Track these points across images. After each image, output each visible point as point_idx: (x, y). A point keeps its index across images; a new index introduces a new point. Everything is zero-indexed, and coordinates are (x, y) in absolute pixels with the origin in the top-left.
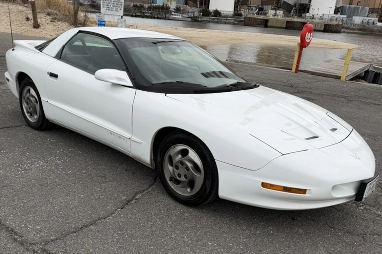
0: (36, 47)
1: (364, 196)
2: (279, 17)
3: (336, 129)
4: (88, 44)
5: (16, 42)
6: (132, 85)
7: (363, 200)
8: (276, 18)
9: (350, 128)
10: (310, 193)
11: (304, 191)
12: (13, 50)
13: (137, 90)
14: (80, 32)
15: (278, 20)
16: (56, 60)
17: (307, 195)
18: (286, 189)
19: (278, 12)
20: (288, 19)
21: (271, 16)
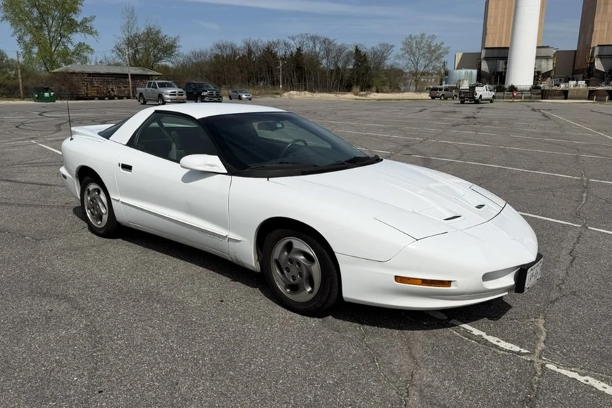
0: (100, 134)
1: (526, 286)
2: (581, 87)
3: (483, 206)
4: (165, 125)
5: (73, 129)
6: (226, 172)
7: (526, 291)
8: (577, 87)
9: (502, 203)
10: (456, 286)
11: (448, 283)
12: (72, 139)
13: (233, 177)
14: (156, 111)
15: (579, 90)
16: (128, 148)
17: (452, 288)
18: (425, 282)
19: (580, 82)
20: (591, 88)
21: (572, 87)
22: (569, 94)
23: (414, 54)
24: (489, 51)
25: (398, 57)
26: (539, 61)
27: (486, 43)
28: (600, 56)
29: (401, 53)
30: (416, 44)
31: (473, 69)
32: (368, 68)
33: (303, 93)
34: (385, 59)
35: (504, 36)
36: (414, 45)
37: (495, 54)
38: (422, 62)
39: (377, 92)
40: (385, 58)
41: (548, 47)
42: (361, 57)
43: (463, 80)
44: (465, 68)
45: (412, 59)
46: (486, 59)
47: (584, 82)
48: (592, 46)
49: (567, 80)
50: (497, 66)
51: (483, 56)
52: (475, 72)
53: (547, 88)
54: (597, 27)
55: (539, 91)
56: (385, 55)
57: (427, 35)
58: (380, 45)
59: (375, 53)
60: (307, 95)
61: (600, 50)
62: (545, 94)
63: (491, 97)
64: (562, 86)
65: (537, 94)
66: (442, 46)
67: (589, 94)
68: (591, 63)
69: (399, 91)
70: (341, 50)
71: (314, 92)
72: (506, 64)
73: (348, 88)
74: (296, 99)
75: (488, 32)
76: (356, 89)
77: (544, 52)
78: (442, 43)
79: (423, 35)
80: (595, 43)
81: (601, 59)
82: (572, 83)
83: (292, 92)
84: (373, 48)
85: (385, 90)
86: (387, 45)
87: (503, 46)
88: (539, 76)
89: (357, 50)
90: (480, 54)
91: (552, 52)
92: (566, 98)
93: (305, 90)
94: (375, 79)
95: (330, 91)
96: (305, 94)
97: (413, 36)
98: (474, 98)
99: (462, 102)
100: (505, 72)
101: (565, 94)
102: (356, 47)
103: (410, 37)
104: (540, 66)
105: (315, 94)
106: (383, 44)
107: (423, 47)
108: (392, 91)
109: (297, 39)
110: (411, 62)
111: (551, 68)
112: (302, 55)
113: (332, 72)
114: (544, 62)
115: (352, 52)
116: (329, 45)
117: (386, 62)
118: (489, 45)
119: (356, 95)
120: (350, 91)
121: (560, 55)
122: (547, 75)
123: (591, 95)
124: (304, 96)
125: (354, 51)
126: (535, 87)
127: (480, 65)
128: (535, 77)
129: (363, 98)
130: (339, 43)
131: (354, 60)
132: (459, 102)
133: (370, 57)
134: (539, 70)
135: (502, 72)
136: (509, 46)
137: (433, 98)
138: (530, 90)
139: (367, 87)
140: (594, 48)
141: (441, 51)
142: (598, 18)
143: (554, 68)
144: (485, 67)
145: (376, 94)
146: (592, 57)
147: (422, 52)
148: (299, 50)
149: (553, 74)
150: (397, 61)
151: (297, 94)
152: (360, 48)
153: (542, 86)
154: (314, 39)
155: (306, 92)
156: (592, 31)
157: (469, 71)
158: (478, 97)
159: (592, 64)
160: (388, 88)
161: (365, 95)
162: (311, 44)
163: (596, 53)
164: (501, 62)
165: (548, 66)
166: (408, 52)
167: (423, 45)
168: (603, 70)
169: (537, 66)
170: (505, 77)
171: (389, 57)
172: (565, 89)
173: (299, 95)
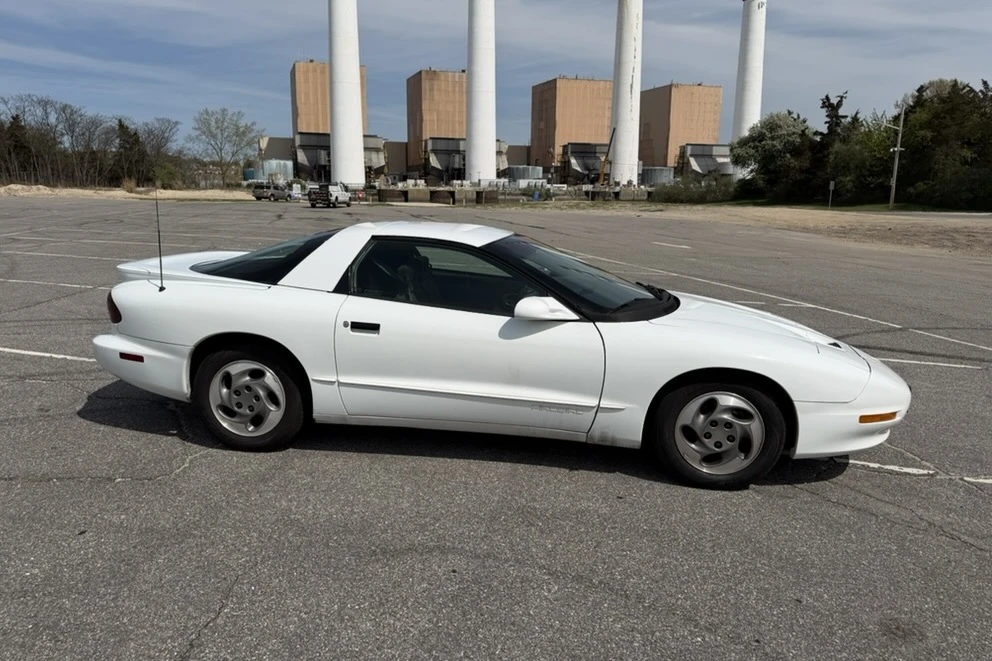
2: (421, 187)
6: (577, 317)
8: (417, 188)
10: (900, 416)
11: (895, 414)
12: (160, 289)
13: (597, 324)
14: (375, 238)
15: (419, 191)
17: (897, 419)
19: (418, 181)
20: (432, 188)
21: (411, 187)
22: (410, 196)
23: (214, 137)
24: (305, 136)
25: (190, 139)
26: (368, 153)
27: (299, 126)
28: (434, 151)
29: (195, 133)
30: (216, 123)
31: (288, 159)
32: (143, 154)
33: (34, 187)
34: (167, 142)
35: (320, 117)
36: (213, 124)
37: (313, 141)
38: (228, 148)
39: (164, 187)
40: (167, 140)
41: (375, 136)
42: (131, 137)
43: (276, 175)
44: (276, 158)
45: (213, 143)
46: (302, 147)
47: (423, 181)
48: (424, 138)
49: (404, 179)
50: (317, 158)
51: (298, 143)
52: (290, 164)
53: (383, 187)
54: (426, 116)
55: (375, 191)
56: (166, 135)
57: (230, 112)
58: (158, 120)
59: (150, 132)
60: (42, 191)
61: (433, 144)
62: (382, 196)
63: (348, 199)
64: (400, 185)
65: (373, 195)
66: (254, 127)
67: (431, 196)
68: (425, 159)
69: (197, 187)
70: (95, 123)
71: (55, 186)
72: (329, 155)
73: (114, 181)
74: (23, 197)
75: (299, 111)
76: (127, 183)
77: (373, 143)
78: (254, 124)
79: (224, 111)
80: (427, 135)
81: (435, 154)
82: (411, 182)
83: (12, 186)
84: (147, 124)
85: (177, 186)
86: (169, 121)
87: (321, 132)
88: (371, 172)
89: (121, 125)
90: (293, 140)
91: (380, 144)
92: (406, 200)
93: (37, 182)
94: (157, 170)
95: (83, 185)
96: (39, 189)
97: (210, 111)
98: (329, 200)
99: (313, 206)
100: (330, 166)
101: (405, 196)
102: (120, 121)
103: (207, 112)
104: (371, 160)
105: (57, 191)
106: (162, 120)
107: (227, 127)
108: (188, 188)
109: (10, 102)
110: (211, 147)
111: (383, 163)
112: (23, 128)
113: (81, 156)
114: (374, 155)
115: (114, 129)
116: (72, 114)
117: (169, 145)
118: (303, 128)
119: (131, 191)
120: (119, 187)
121: (389, 147)
122: (379, 171)
123: (434, 197)
124: (37, 192)
125: (117, 127)
126: (369, 187)
127: (296, 155)
128: (366, 173)
129: (144, 196)
130: (90, 112)
131: (117, 141)
132: (309, 205)
133: (143, 137)
134: (369, 165)
135: (325, 166)
136: (329, 132)
137: (259, 198)
138: (364, 190)
139: (146, 180)
140: (426, 141)
141: (253, 135)
142: (425, 105)
143: (387, 163)
144: (302, 157)
145: (162, 191)
146: (426, 152)
147: (226, 134)
148: (16, 118)
149: (386, 170)
150: (189, 145)
151: (23, 189)
152: (126, 123)
153: (377, 184)
154: (44, 104)
155: (41, 186)
156: (422, 120)
157: (282, 162)
158: (333, 199)
159: (427, 160)
160: (180, 183)
161: (146, 192)
162: (39, 112)
163: (430, 148)
164: (323, 153)
165: (379, 160)
166: (204, 133)
167: (225, 124)
168: (439, 167)
169: (367, 160)
170: (329, 172)
171: (175, 138)
172: (404, 189)
173: (29, 191)
